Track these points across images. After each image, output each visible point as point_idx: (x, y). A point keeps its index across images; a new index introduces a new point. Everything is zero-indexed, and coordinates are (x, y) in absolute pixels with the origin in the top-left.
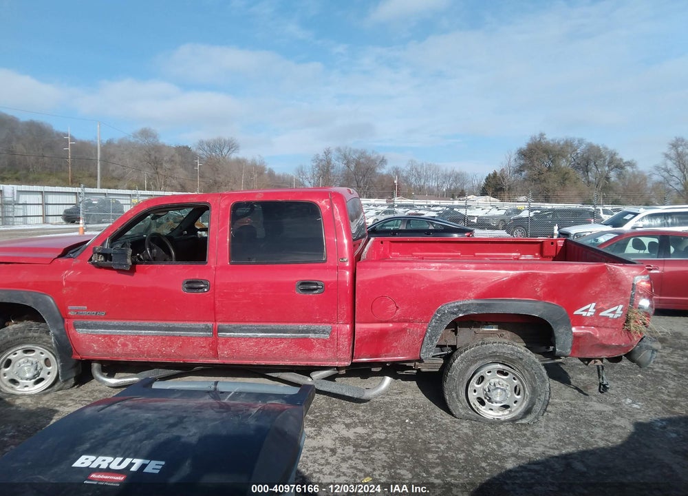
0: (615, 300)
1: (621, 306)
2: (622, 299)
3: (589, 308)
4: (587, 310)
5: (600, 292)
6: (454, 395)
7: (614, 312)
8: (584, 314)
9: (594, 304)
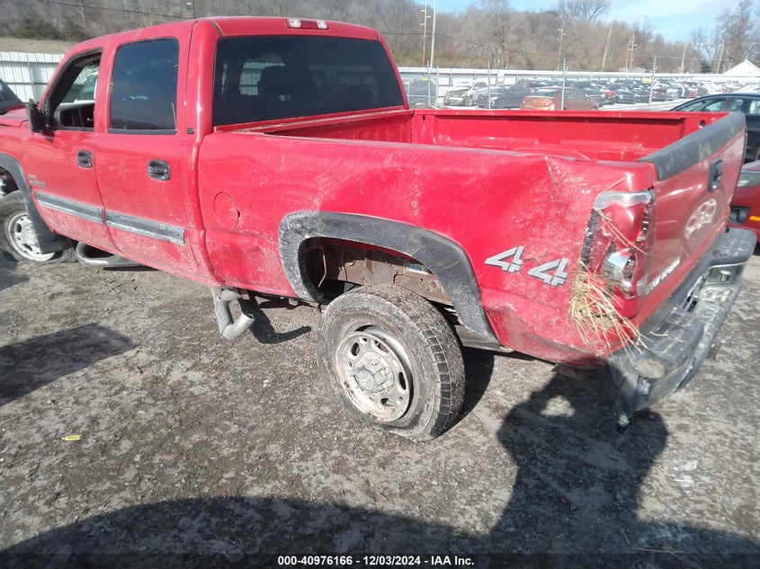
0: (556, 245)
1: (565, 261)
2: (568, 245)
3: (513, 256)
4: (508, 259)
5: (533, 223)
6: (326, 362)
7: (551, 271)
8: (505, 266)
9: (521, 248)
